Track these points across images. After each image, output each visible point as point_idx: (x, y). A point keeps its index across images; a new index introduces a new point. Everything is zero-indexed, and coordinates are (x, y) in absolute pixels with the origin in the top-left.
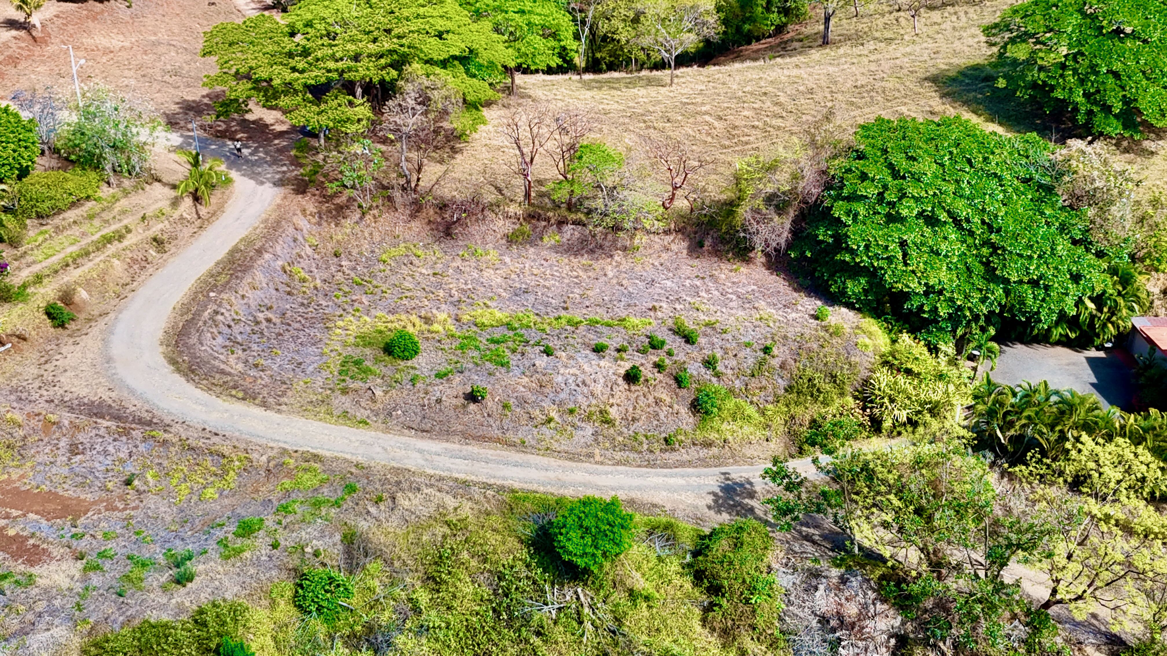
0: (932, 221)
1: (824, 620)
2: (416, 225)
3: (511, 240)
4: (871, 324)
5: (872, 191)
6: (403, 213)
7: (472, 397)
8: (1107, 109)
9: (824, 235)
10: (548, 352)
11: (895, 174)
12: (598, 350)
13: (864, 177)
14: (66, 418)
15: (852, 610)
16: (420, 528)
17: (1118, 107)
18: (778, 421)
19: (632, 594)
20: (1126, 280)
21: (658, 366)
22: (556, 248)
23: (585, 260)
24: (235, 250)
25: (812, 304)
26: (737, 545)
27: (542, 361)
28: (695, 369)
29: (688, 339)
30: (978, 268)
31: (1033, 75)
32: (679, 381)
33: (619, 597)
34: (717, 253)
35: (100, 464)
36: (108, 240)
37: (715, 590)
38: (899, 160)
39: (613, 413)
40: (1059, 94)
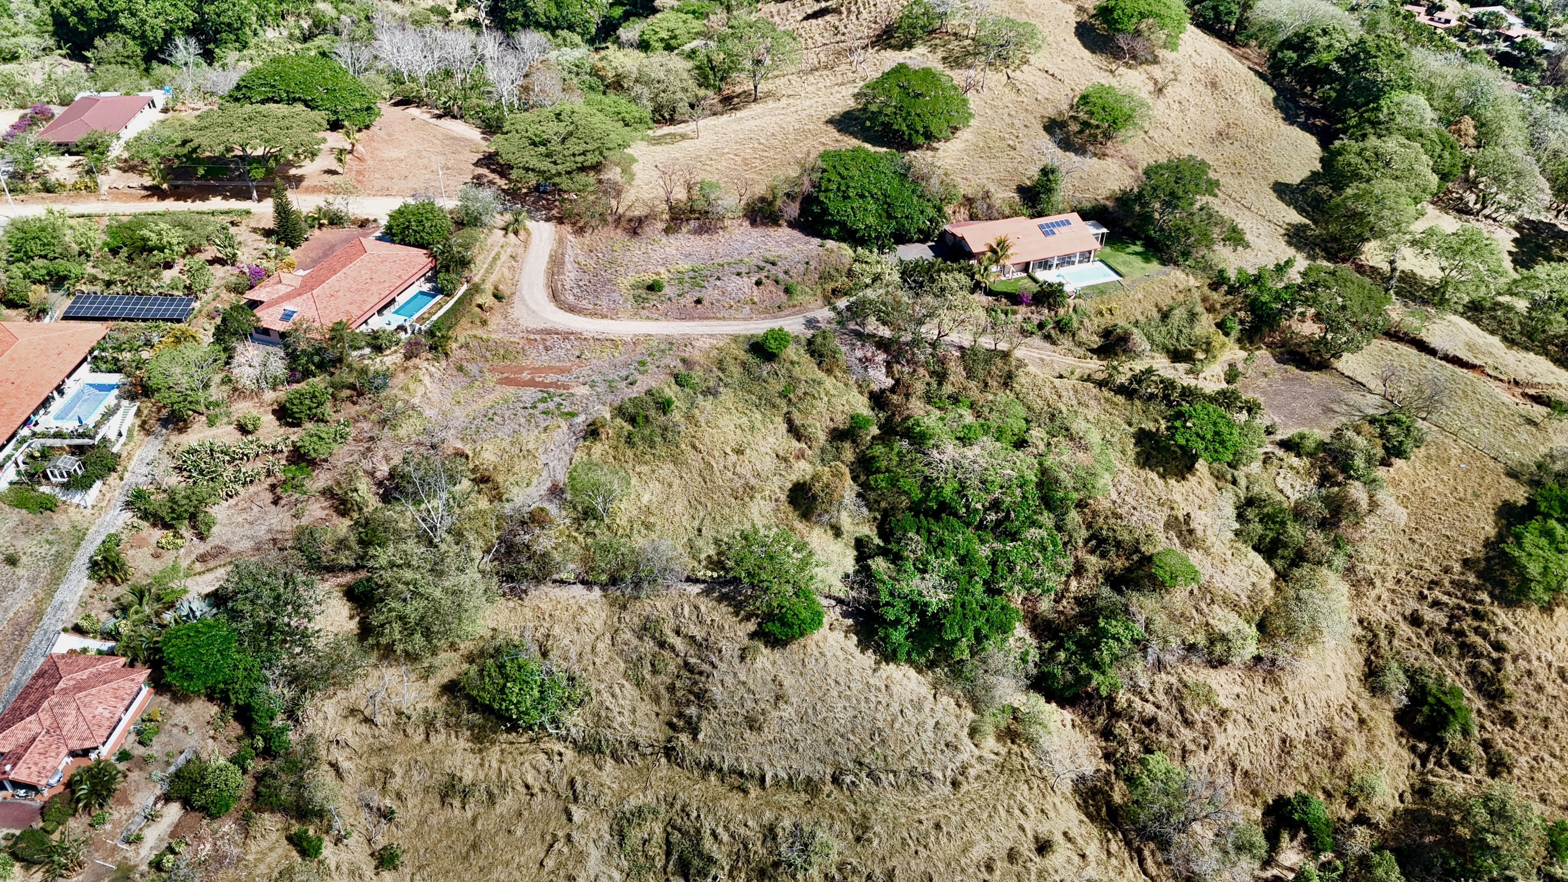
0: (862, 196)
1: (860, 360)
2: (619, 231)
3: (667, 231)
4: (844, 245)
5: (835, 187)
6: (611, 227)
7: (698, 302)
8: (917, 132)
9: (816, 209)
10: (718, 279)
11: (842, 177)
12: (739, 274)
13: (829, 180)
14: (538, 337)
15: (869, 354)
16: (708, 353)
17: (921, 130)
18: (819, 292)
19: (792, 363)
20: (940, 210)
21: (767, 277)
22: (689, 232)
23: (706, 236)
24: (551, 256)
25: (817, 241)
26: (824, 338)
27: (718, 283)
28: (781, 276)
29: (774, 264)
30: (884, 214)
31: (882, 118)
32: (777, 282)
33: (787, 365)
34: (765, 225)
35: (562, 353)
36: (495, 259)
37: (821, 356)
38: (842, 170)
39: (756, 299)
40: (895, 127)
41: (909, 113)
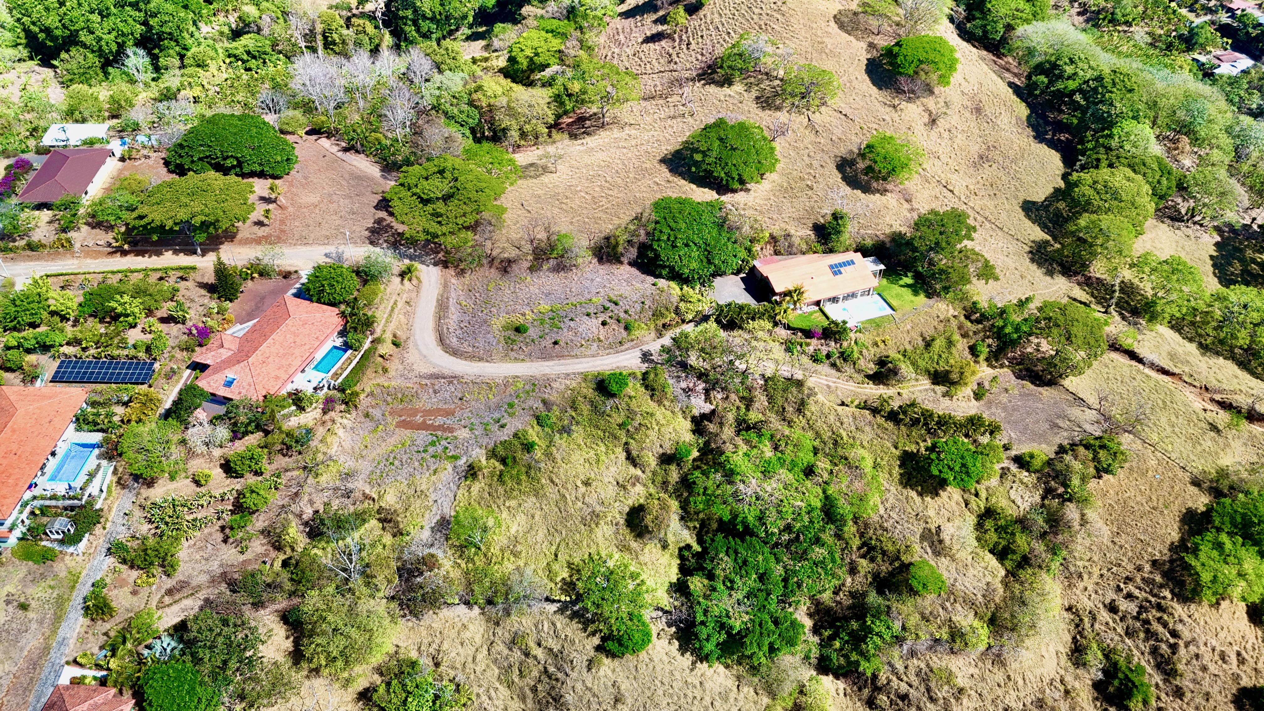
0: (687, 245)
1: (684, 390)
2: (492, 270)
3: (531, 269)
4: (673, 284)
5: (665, 238)
6: (486, 267)
7: (556, 343)
8: (733, 179)
9: (651, 255)
10: (572, 320)
11: (672, 230)
12: (588, 315)
13: (661, 232)
14: (428, 382)
15: (691, 385)
16: (563, 393)
17: (737, 177)
18: (652, 326)
19: (630, 397)
20: (749, 250)
21: (610, 317)
22: (549, 269)
23: (562, 273)
24: (438, 300)
25: (650, 279)
26: (656, 375)
27: (572, 324)
28: (622, 315)
29: (616, 304)
30: (705, 260)
31: (704, 167)
32: (619, 321)
33: (627, 399)
34: (609, 261)
35: (447, 395)
36: (393, 309)
37: (653, 390)
38: (673, 224)
39: (602, 338)
40: (715, 174)
41: (727, 164)
